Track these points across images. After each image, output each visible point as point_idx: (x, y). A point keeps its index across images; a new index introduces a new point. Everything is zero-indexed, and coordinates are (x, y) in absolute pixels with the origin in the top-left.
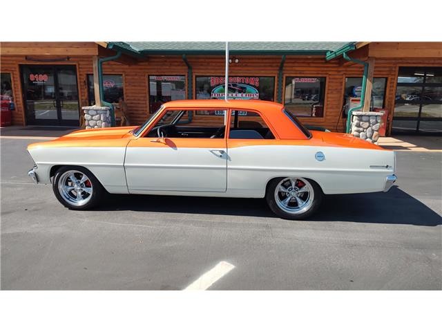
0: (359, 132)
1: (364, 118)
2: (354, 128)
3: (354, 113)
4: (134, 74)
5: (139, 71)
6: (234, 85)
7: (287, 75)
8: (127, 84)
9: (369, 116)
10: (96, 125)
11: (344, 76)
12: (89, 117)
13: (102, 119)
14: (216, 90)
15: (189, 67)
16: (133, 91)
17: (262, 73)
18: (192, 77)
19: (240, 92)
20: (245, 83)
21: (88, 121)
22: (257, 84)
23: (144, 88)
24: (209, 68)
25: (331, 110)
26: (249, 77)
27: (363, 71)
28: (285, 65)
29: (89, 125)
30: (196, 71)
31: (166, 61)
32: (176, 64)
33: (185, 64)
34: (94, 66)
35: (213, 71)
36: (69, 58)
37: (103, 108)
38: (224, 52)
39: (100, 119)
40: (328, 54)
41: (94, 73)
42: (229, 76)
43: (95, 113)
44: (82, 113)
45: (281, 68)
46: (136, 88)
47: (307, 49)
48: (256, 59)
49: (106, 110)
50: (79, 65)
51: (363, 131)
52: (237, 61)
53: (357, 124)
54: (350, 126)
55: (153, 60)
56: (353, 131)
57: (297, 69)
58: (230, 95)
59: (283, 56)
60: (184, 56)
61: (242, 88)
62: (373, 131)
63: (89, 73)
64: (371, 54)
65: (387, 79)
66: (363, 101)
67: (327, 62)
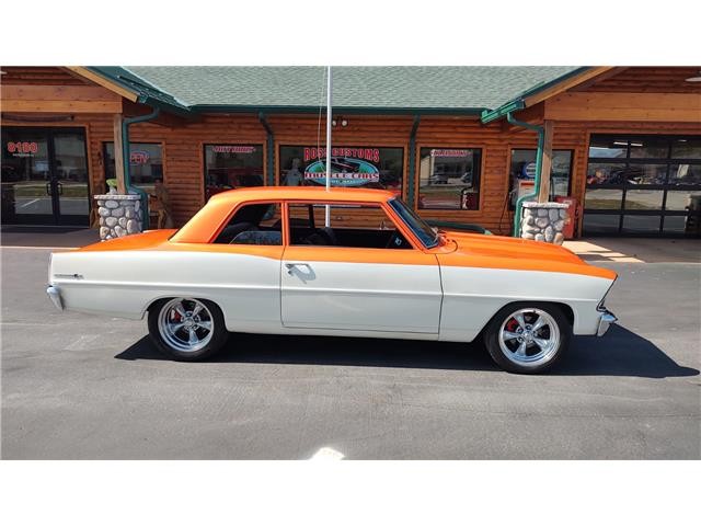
0: (534, 233)
1: (540, 213)
2: (526, 228)
3: (526, 204)
4: (180, 141)
5: (188, 137)
6: (340, 160)
7: (423, 145)
8: (169, 158)
9: (548, 209)
10: (118, 224)
11: (509, 148)
12: (106, 212)
13: (127, 214)
14: (312, 168)
15: (270, 133)
16: (179, 169)
17: (385, 142)
18: (274, 146)
19: (349, 171)
20: (357, 157)
21: (105, 218)
22: (376, 159)
23: (197, 164)
24: (301, 133)
25: (491, 199)
26: (364, 147)
27: (537, 140)
28: (419, 129)
29: (105, 225)
30: (281, 138)
31: (232, 123)
32: (248, 126)
33: (262, 127)
34: (115, 130)
35: (307, 138)
36: (73, 116)
37: (129, 197)
38: (325, 109)
39: (124, 215)
40: (484, 114)
41: (115, 140)
42: (332, 147)
43: (115, 205)
44: (93, 205)
45: (413, 134)
46: (184, 164)
47: (452, 106)
48: (374, 120)
49: (134, 201)
50: (90, 126)
51: (539, 232)
52: (344, 123)
53: (530, 220)
54: (520, 225)
55: (211, 120)
56: (524, 231)
57: (438, 135)
58: (334, 175)
59: (416, 116)
60: (261, 114)
61: (352, 164)
62: (555, 232)
63: (106, 140)
64: (548, 115)
65: (573, 151)
66: (539, 186)
67: (483, 126)
